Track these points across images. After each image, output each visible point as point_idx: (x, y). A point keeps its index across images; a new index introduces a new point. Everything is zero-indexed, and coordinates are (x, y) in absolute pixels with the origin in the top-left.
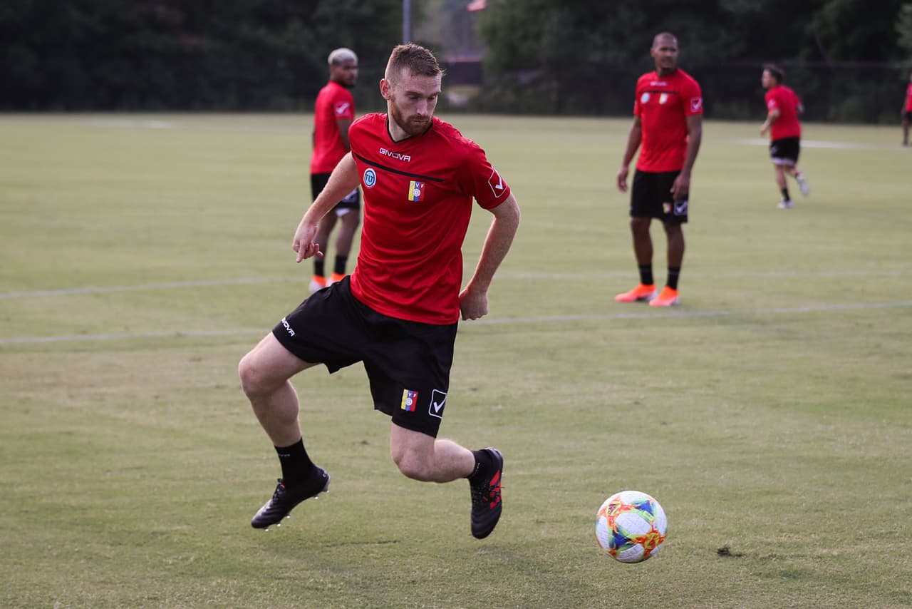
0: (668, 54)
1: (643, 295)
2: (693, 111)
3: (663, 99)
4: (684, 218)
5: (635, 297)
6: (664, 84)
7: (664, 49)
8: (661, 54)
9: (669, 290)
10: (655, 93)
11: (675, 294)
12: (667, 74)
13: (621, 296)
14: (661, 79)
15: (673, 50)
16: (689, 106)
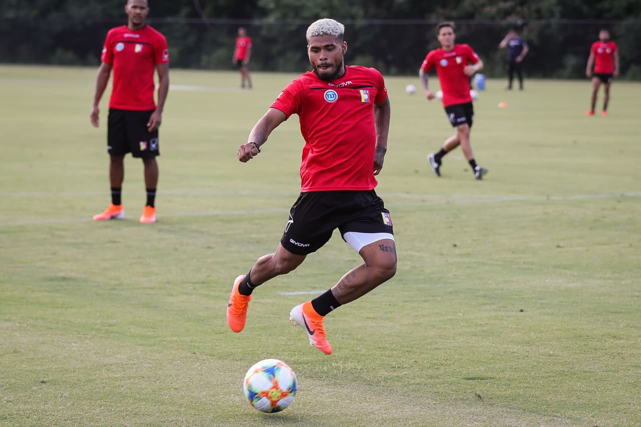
0: (138, 11)
1: (114, 214)
2: (164, 60)
3: (138, 48)
4: (156, 152)
5: (109, 216)
6: (137, 36)
7: (135, 7)
8: (133, 10)
9: (149, 208)
10: (130, 43)
11: (153, 212)
12: (138, 28)
13: (96, 217)
14: (134, 32)
15: (142, 8)
16: (161, 56)
